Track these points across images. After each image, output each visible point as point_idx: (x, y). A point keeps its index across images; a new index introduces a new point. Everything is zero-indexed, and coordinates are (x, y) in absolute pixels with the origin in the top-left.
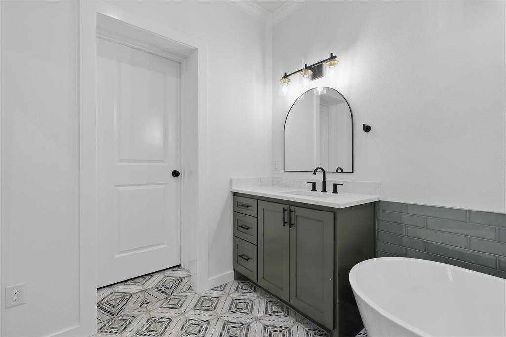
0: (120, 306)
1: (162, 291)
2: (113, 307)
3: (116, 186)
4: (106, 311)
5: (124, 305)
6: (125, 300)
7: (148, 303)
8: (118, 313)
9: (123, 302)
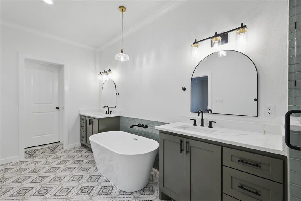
0: (33, 153)
1: (50, 149)
2: (31, 153)
3: (33, 113)
4: (28, 154)
5: (35, 153)
6: (35, 151)
7: (44, 153)
8: (33, 155)
9: (35, 152)
